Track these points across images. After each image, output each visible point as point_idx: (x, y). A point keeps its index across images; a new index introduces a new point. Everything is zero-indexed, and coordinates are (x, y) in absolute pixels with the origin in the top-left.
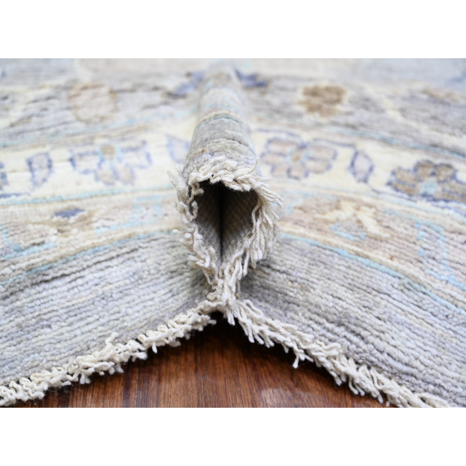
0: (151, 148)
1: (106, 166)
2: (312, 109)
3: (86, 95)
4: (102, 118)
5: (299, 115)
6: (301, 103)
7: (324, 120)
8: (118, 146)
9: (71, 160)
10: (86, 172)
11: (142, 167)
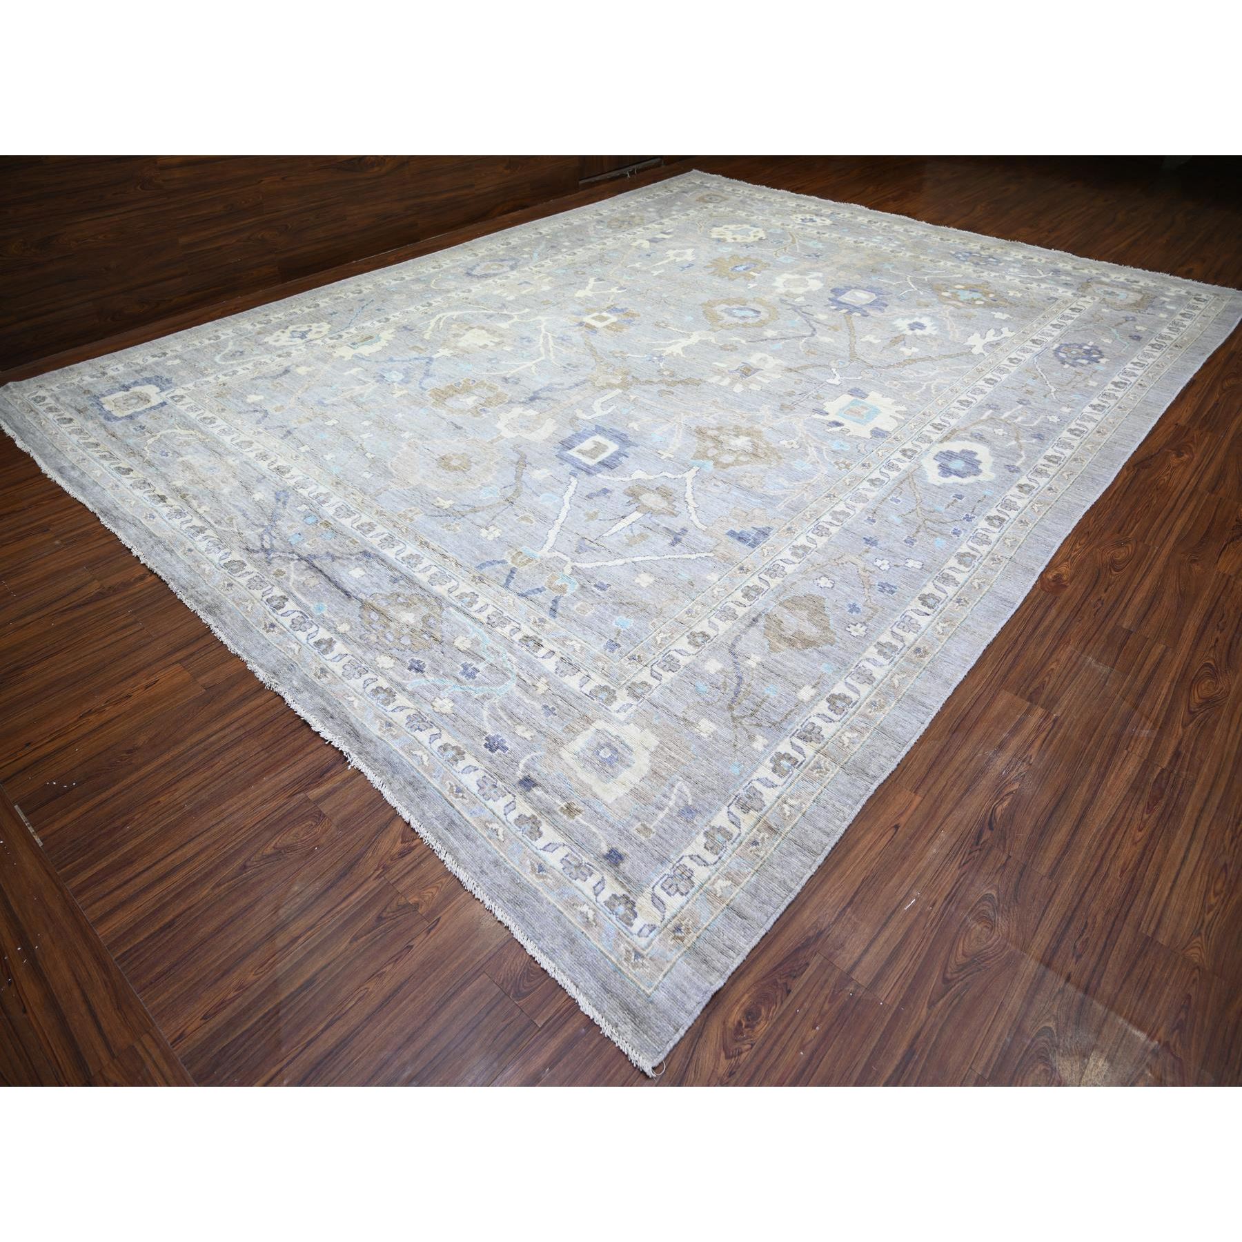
6: (274, 571)
11: (215, 553)
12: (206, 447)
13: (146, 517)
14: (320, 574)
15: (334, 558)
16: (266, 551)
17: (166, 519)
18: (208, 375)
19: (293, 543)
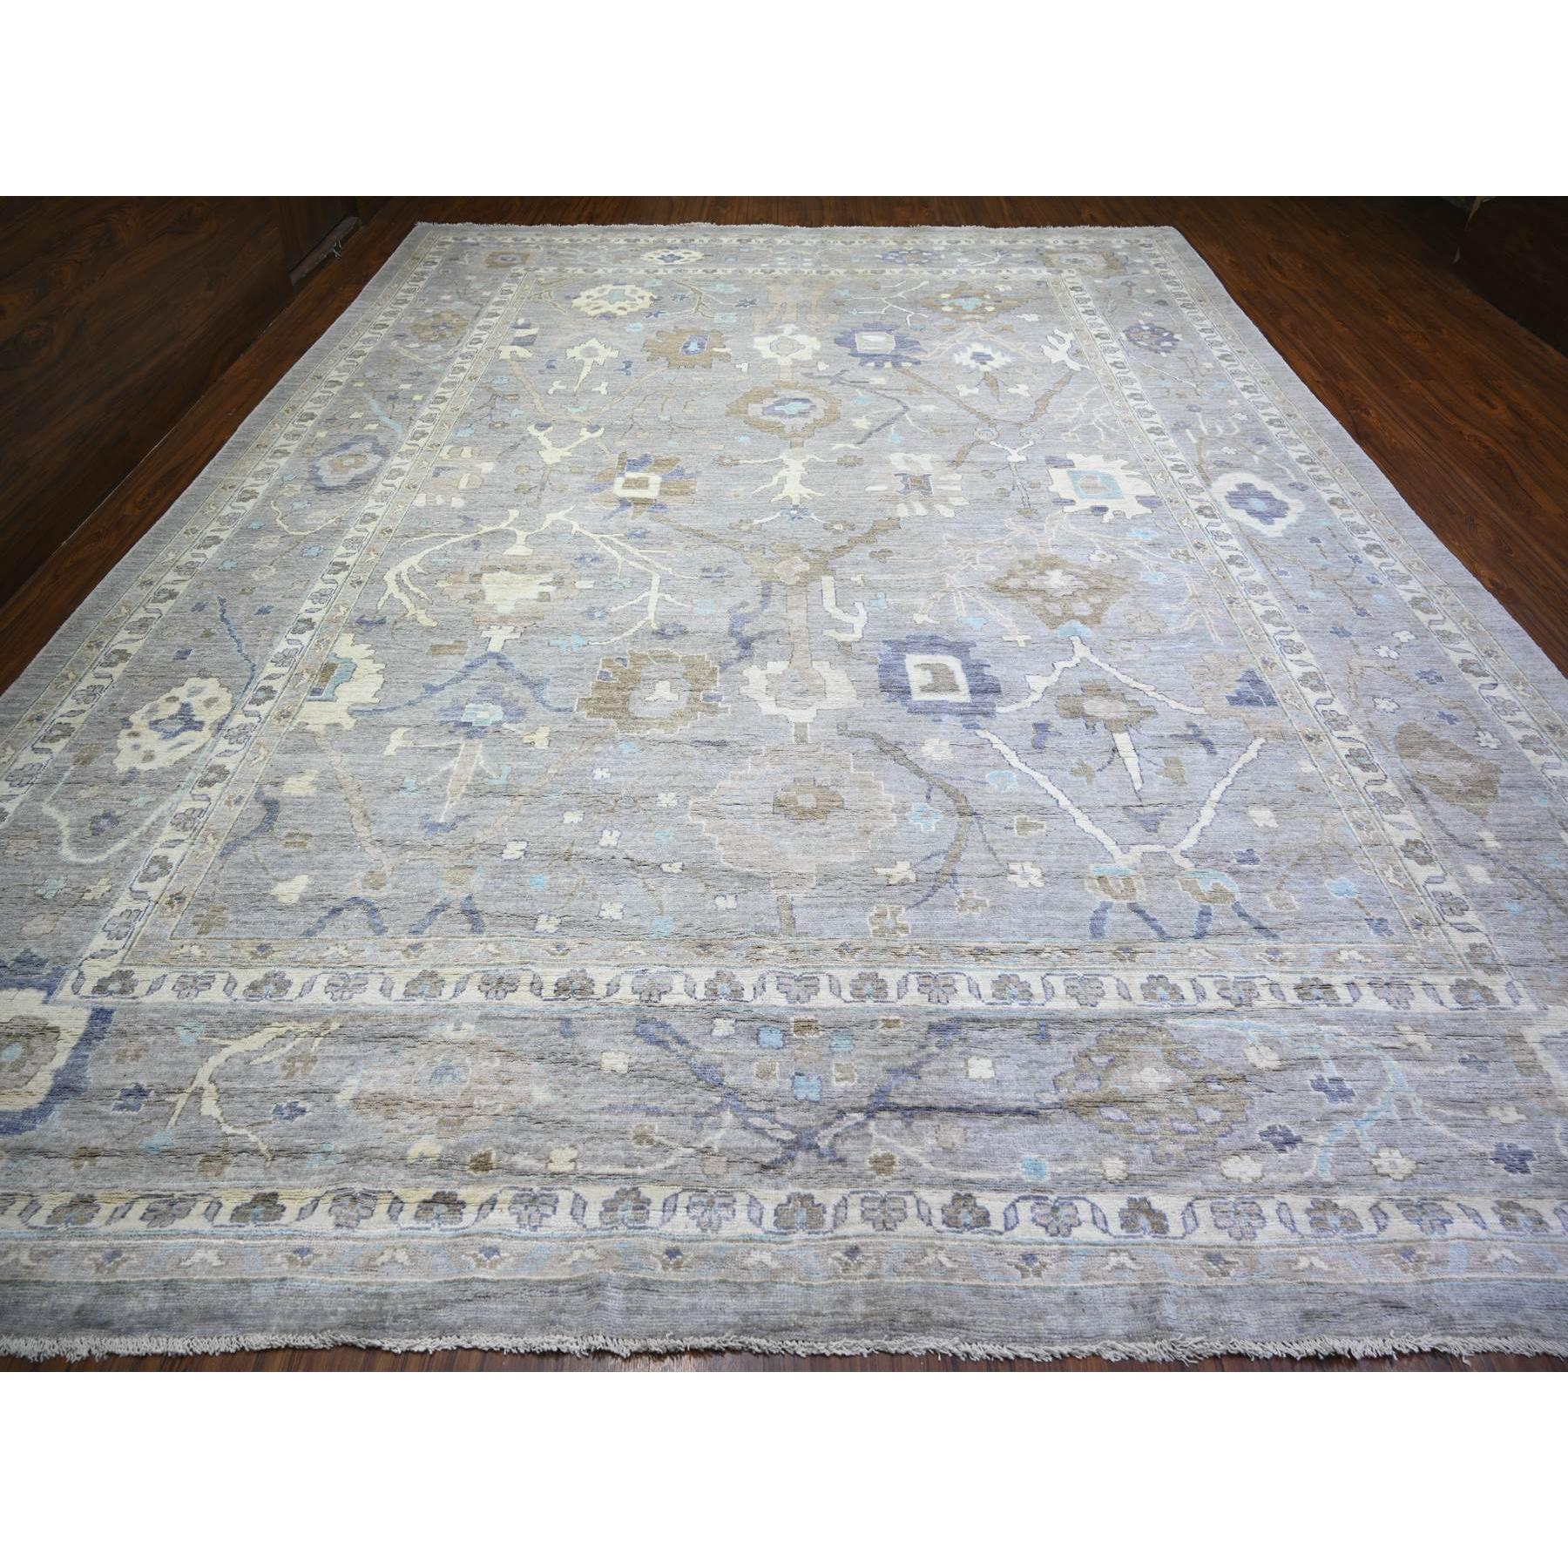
0: (737, 1207)
1: (707, 1215)
2: (879, 1171)
3: (713, 1159)
4: (717, 1176)
5: (872, 1177)
6: (871, 1169)
7: (888, 1178)
8: (718, 1200)
9: (688, 1208)
10: (694, 1218)
11: (727, 1219)
12: (351, 1040)
13: (480, 1263)
14: (937, 1116)
15: (913, 1071)
16: (796, 1144)
17: (526, 1232)
18: (107, 902)
19: (814, 1096)
